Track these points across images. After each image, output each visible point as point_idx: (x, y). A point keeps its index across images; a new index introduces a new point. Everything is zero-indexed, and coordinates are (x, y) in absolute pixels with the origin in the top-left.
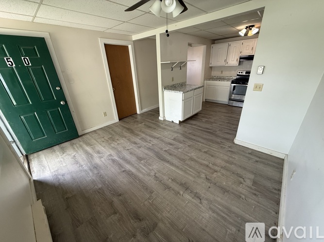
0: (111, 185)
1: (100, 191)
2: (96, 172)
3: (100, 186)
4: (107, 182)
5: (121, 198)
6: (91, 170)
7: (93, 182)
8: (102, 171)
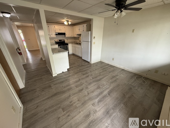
0: (120, 99)
1: (126, 104)
2: (112, 111)
3: (122, 105)
4: (119, 102)
5: (125, 94)
6: (110, 116)
7: (120, 110)
8: (111, 107)
